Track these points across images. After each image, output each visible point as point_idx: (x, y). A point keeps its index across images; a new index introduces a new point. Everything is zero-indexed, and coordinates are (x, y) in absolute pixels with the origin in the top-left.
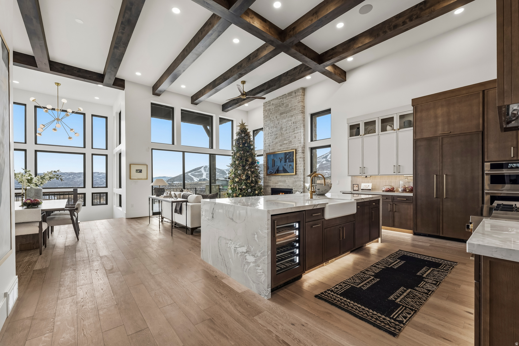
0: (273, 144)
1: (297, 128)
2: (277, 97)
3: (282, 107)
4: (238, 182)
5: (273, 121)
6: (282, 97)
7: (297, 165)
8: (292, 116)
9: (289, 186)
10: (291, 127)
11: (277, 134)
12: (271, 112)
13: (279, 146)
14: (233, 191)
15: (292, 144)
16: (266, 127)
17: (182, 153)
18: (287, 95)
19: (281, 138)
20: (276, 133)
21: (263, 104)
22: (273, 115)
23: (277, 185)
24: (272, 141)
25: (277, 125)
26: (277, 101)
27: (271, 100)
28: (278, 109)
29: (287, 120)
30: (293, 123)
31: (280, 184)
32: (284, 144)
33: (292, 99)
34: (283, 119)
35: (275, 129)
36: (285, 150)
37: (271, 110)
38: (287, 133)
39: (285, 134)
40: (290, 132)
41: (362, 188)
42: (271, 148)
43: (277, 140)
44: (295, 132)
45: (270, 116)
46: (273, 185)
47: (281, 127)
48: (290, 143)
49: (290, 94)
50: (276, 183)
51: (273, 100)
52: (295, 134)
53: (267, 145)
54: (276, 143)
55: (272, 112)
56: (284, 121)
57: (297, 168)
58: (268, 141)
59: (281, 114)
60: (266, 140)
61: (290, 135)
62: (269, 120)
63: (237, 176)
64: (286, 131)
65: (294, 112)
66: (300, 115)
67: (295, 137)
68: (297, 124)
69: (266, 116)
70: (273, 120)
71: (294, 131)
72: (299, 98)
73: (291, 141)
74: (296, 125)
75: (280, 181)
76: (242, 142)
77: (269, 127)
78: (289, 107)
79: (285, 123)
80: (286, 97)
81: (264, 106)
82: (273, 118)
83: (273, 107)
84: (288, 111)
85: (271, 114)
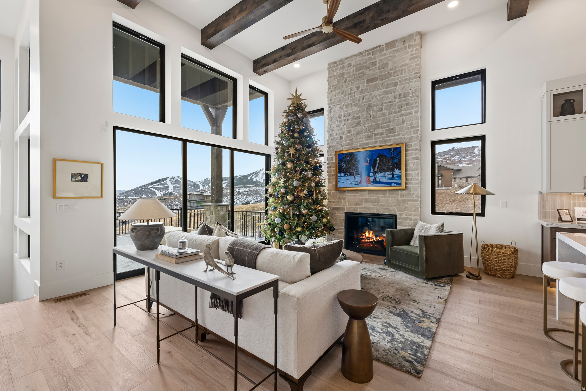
0: (349, 134)
1: (407, 104)
2: (360, 53)
3: (371, 70)
4: (292, 202)
5: (349, 94)
6: (371, 52)
7: (409, 172)
8: (396, 84)
9: (387, 209)
10: (392, 104)
11: (358, 117)
12: (346, 79)
13: (364, 139)
14: (282, 220)
15: (397, 133)
16: (334, 105)
17: (180, 142)
18: (384, 46)
19: (370, 124)
20: (357, 115)
21: (326, 66)
22: (350, 84)
23: (358, 207)
24: (349, 129)
25: (359, 101)
26: (361, 59)
27: (346, 59)
28: (361, 73)
29: (384, 92)
30: (398, 96)
31: (364, 205)
32: (376, 134)
33: (397, 54)
34: (374, 90)
35: (355, 109)
36: (378, 144)
37: (346, 76)
38: (383, 114)
39: (379, 117)
40: (390, 113)
41: (577, 217)
42: (344, 142)
43: (359, 128)
44: (403, 112)
45: (344, 87)
46: (350, 207)
47: (370, 104)
48: (390, 133)
49: (391, 45)
50: (357, 204)
51: (351, 57)
52: (402, 115)
53: (337, 136)
54: (358, 133)
55: (348, 79)
56: (377, 93)
57: (409, 177)
58: (338, 129)
59: (369, 81)
60: (335, 128)
61: (392, 119)
62: (341, 93)
63: (291, 191)
64: (381, 110)
65: (400, 76)
66: (415, 81)
67: (403, 122)
68: (409, 98)
69: (333, 86)
70: (350, 92)
71: (401, 110)
72: (412, 51)
73: (392, 129)
74: (405, 100)
75: (367, 201)
76: (299, 128)
77: (341, 105)
78: (389, 67)
79: (379, 98)
80: (381, 51)
81: (329, 68)
82: (351, 89)
83: (351, 70)
84: (385, 75)
85: (345, 82)
